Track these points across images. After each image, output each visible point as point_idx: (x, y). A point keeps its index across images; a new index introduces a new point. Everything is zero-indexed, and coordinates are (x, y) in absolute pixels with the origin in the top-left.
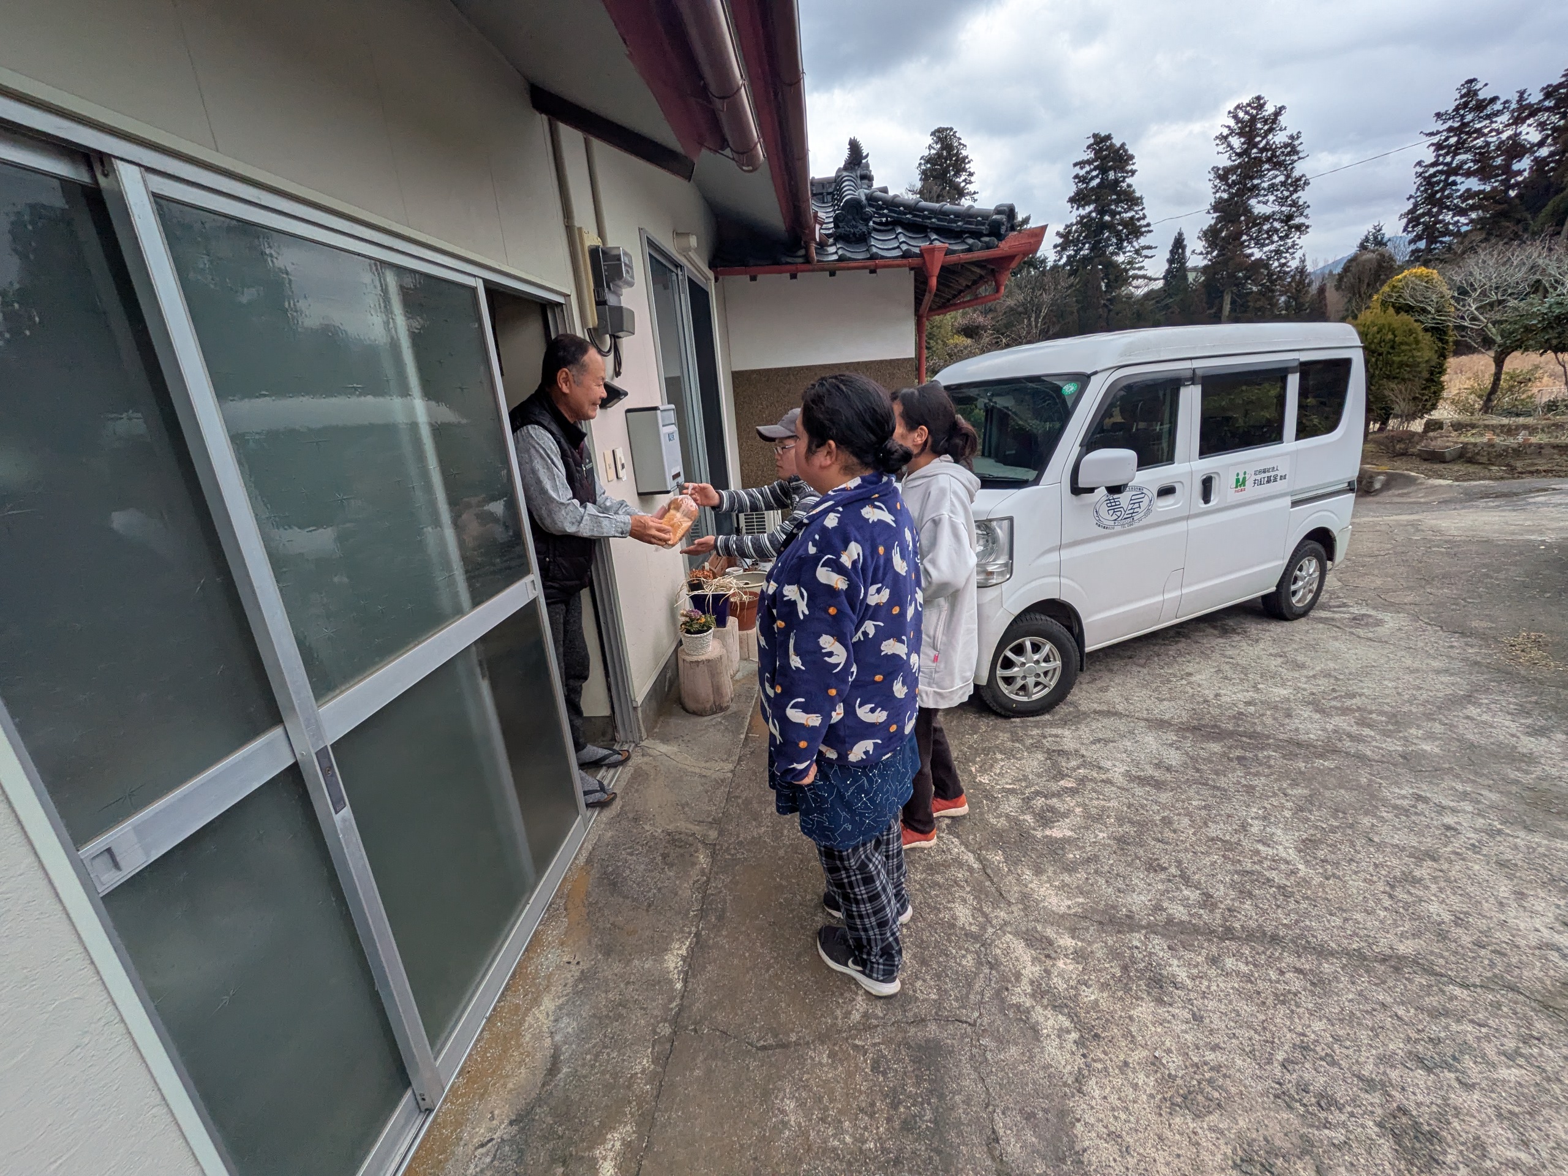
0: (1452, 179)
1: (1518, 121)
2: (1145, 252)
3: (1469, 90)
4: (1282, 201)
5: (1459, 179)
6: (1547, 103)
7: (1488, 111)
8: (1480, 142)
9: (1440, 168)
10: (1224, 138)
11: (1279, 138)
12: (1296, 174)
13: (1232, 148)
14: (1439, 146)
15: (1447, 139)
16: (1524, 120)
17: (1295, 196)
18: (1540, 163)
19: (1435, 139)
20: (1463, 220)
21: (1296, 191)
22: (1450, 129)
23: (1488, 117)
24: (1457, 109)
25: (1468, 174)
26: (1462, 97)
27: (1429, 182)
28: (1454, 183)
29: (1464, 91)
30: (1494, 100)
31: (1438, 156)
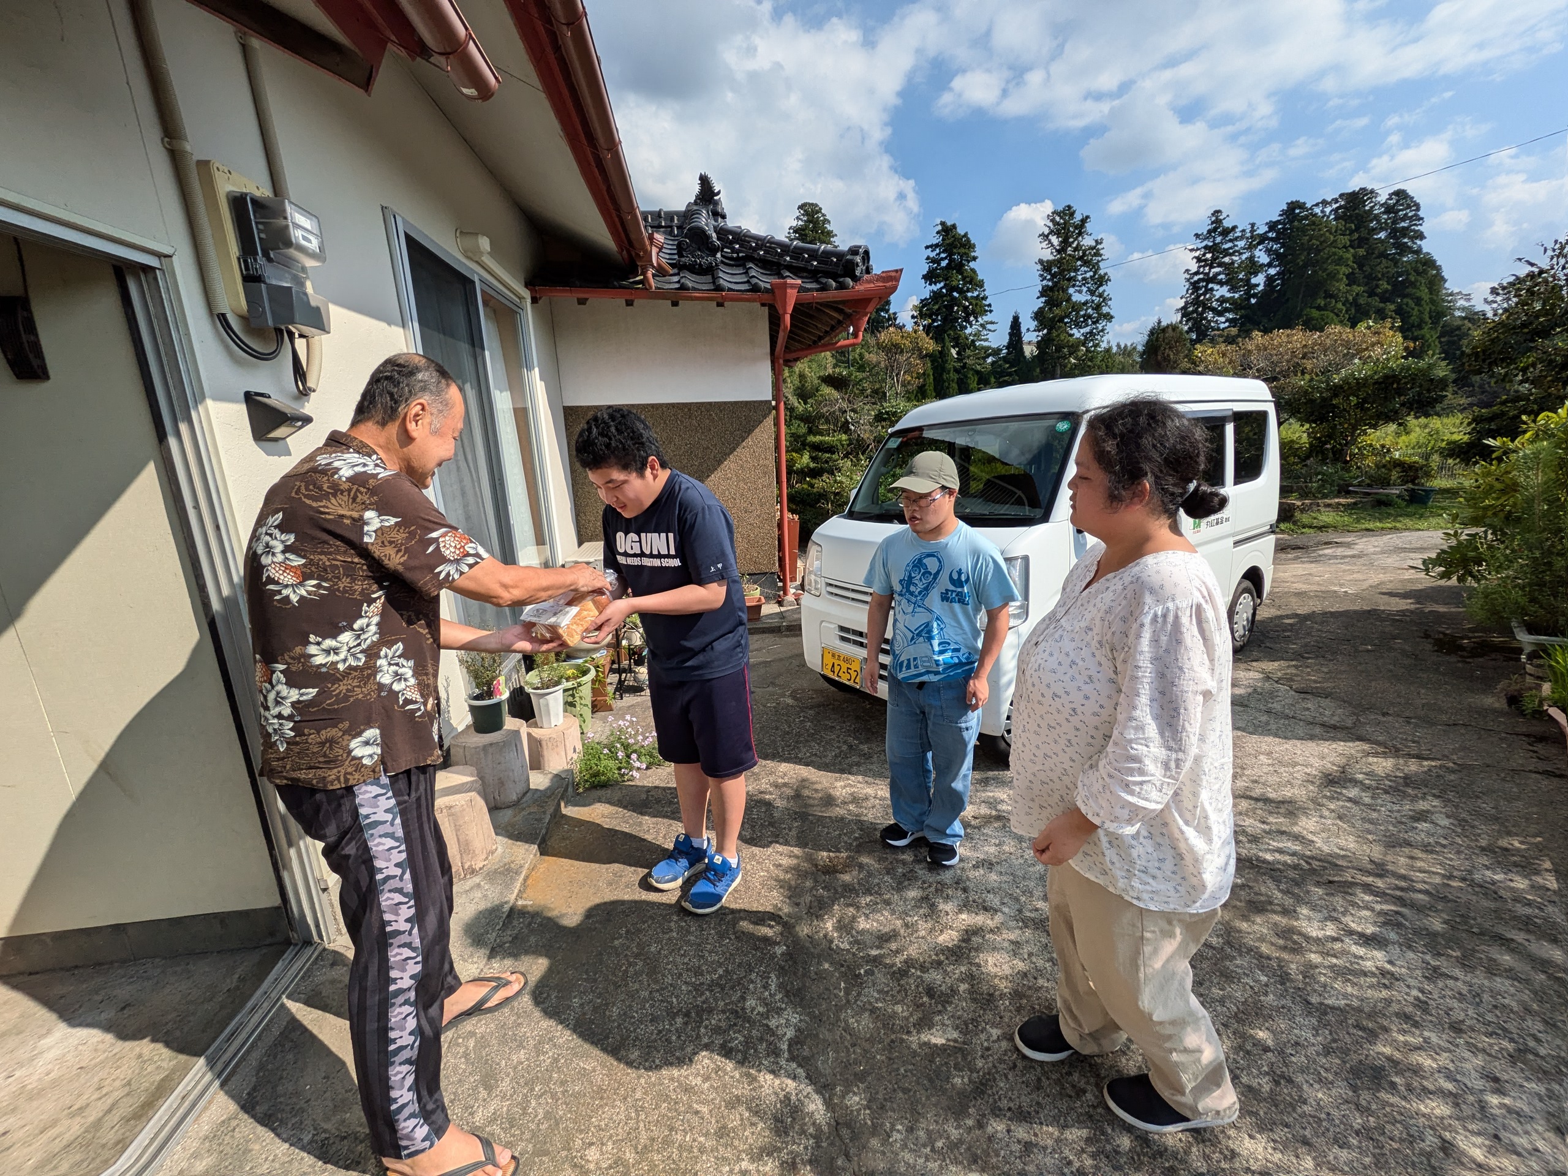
0: (1210, 286)
1: (1251, 247)
2: (989, 326)
3: (1217, 217)
4: (1092, 293)
5: (1216, 287)
6: (1270, 235)
7: (1231, 236)
8: (1227, 260)
9: (1201, 276)
10: (1045, 237)
11: (1087, 241)
12: (1102, 272)
13: (1052, 245)
14: (1199, 260)
15: (1204, 255)
16: (1256, 247)
17: (1101, 289)
18: (1270, 280)
19: (1197, 254)
20: (1223, 319)
21: (1101, 285)
22: (1206, 247)
23: (1231, 241)
24: (1209, 232)
25: (1221, 283)
26: (1213, 223)
27: (1195, 286)
28: (1212, 289)
29: (1213, 219)
30: (1234, 228)
31: (1199, 267)
